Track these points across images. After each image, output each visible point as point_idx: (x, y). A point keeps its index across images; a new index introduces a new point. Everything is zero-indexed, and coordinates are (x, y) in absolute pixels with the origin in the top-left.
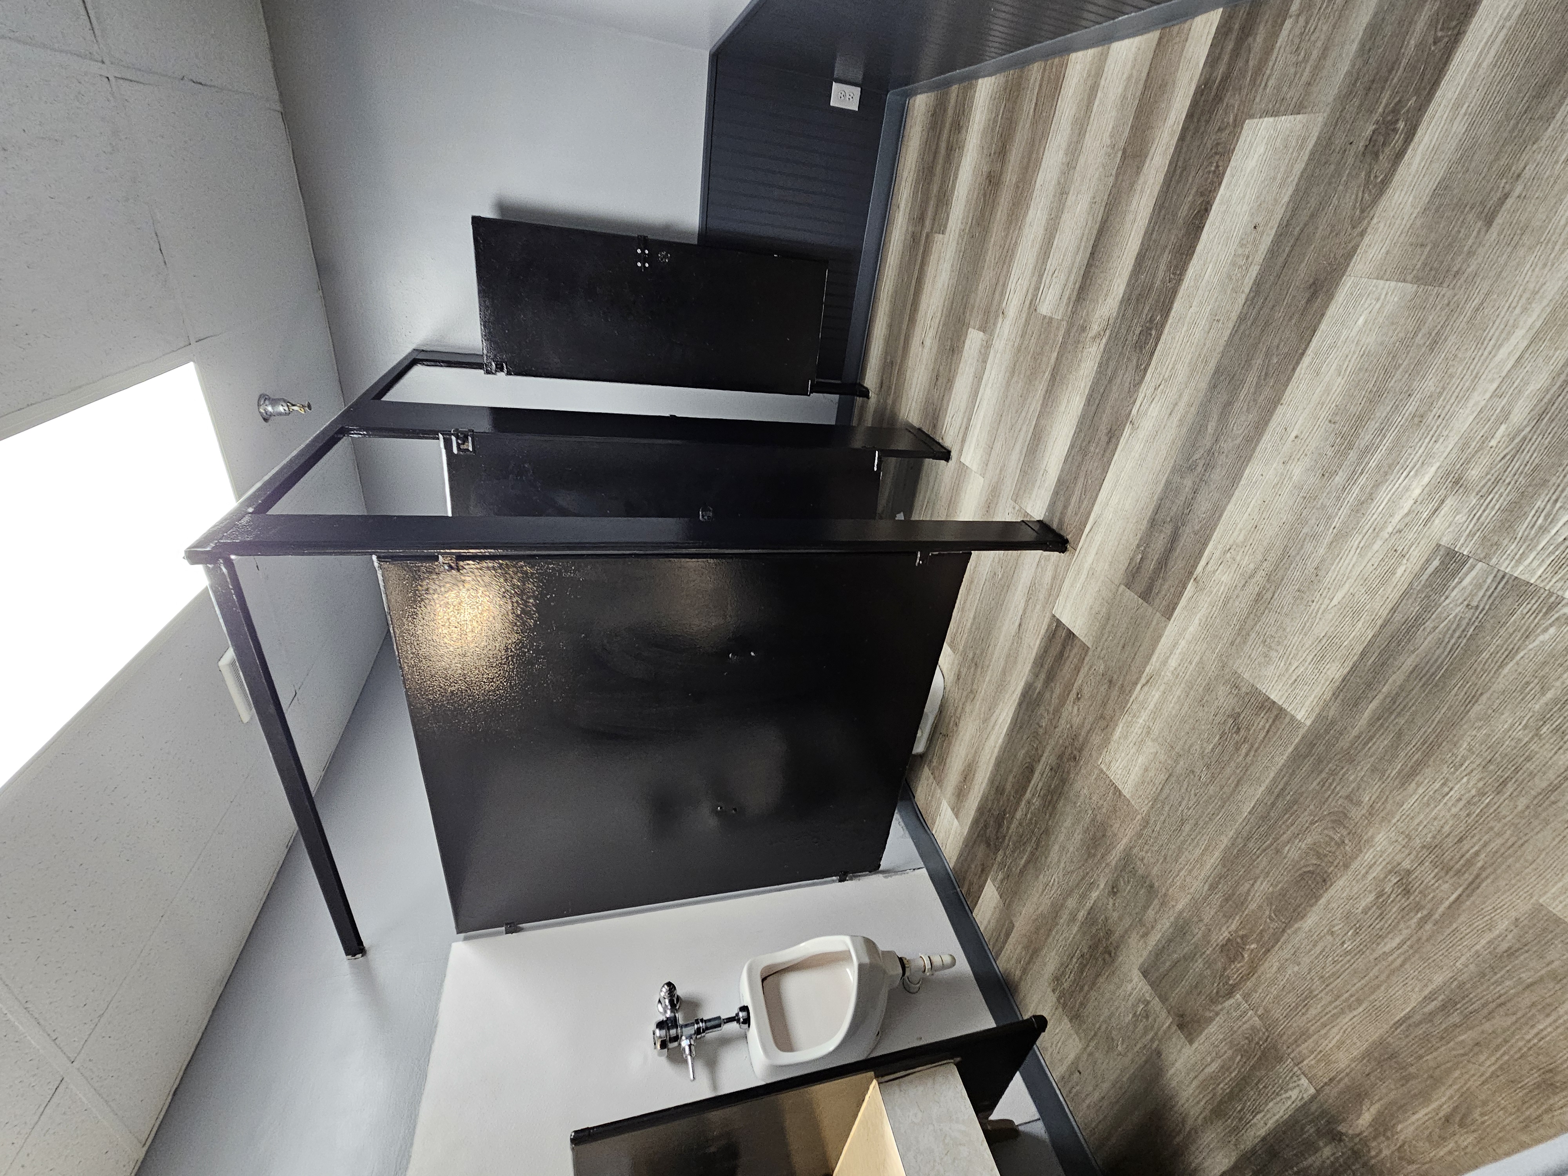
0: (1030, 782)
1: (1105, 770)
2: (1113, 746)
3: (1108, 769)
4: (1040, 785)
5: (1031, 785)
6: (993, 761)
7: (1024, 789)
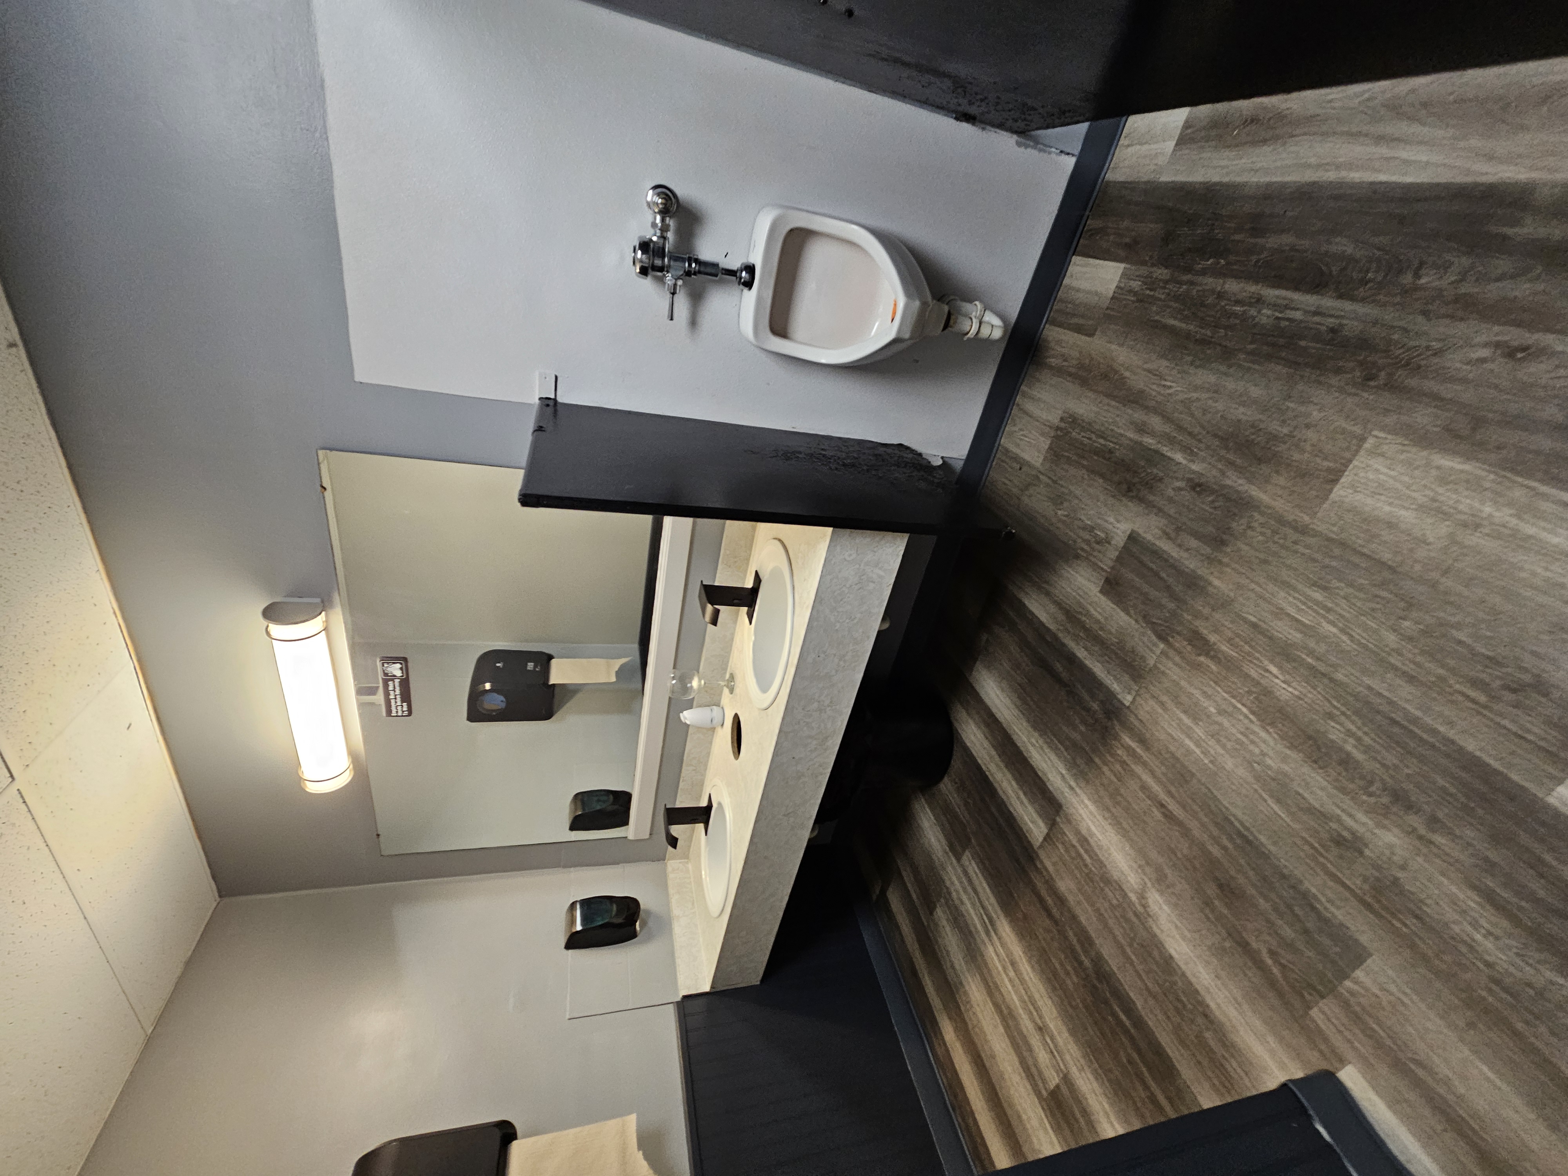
0: (1296, 289)
1: (1367, 445)
2: (1420, 455)
3: (1372, 453)
4: (1298, 315)
5: (1289, 294)
6: (1309, 176)
7: (1278, 281)
